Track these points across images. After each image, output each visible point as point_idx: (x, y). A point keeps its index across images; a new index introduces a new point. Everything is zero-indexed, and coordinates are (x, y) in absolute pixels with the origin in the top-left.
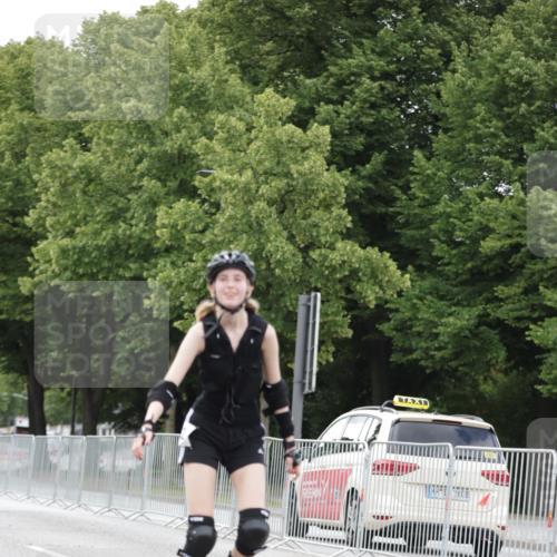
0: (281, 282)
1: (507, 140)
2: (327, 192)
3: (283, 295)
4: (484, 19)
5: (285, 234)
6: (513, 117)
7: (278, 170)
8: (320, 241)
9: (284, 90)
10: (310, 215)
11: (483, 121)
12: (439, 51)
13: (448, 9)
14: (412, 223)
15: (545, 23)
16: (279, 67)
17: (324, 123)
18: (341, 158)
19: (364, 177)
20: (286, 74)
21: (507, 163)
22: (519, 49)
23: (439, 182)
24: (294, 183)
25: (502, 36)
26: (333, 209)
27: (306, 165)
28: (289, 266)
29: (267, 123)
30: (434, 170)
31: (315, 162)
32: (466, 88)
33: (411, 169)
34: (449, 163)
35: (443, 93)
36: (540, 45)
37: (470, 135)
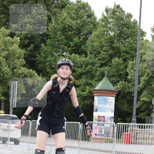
0: (6, 78)
1: (66, 41)
2: (19, 54)
3: (7, 82)
4: (59, 9)
5: (8, 66)
6: (67, 35)
7: (5, 49)
8: (17, 67)
9: (7, 28)
10: (14, 61)
11: (59, 36)
12: (48, 18)
13: (50, 7)
14: (41, 63)
15: (75, 11)
16: (5, 21)
17: (18, 36)
18: (23, 46)
19: (28, 51)
20: (7, 23)
21: (66, 47)
22: (68, 17)
23: (48, 52)
24: (10, 52)
25: (64, 14)
26: (20, 59)
27: (13, 47)
28: (9, 74)
29: (2, 36)
30: (47, 49)
31: (15, 46)
32: (55, 27)
33: (41, 48)
34: (51, 47)
35: (49, 29)
36: (74, 16)
37: (56, 40)
